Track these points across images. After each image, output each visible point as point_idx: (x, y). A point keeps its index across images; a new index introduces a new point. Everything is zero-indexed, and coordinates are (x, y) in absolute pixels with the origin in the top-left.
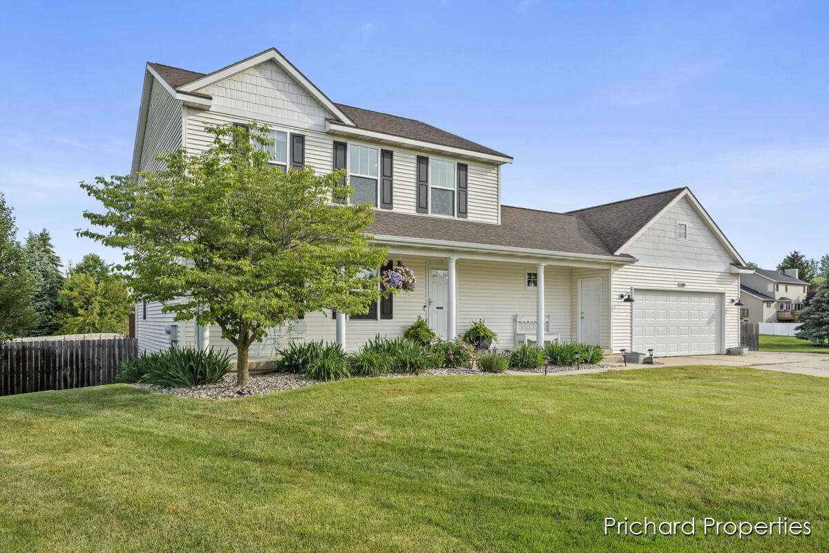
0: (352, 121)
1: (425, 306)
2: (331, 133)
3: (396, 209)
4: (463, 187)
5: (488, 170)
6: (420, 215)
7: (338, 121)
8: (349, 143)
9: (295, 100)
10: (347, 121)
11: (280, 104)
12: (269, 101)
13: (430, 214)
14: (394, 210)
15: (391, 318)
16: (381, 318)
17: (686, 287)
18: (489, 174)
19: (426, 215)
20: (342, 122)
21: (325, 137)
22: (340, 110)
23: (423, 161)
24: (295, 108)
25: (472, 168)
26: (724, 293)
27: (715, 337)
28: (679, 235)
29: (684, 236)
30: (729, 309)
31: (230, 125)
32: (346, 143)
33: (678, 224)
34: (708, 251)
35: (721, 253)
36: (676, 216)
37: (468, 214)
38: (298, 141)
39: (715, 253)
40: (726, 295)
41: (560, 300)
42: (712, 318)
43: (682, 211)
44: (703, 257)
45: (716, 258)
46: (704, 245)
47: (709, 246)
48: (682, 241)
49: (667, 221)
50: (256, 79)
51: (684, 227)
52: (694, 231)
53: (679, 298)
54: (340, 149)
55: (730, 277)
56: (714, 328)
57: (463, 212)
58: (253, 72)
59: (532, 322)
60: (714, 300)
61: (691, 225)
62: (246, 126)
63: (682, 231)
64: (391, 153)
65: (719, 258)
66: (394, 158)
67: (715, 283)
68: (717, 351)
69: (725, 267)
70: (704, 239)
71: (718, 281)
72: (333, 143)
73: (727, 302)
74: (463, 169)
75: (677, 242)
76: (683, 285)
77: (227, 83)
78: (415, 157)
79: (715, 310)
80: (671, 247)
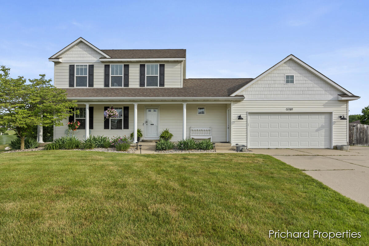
0: (109, 56)
1: (144, 124)
2: (103, 62)
3: (131, 86)
4: (162, 74)
5: (175, 65)
6: (142, 87)
7: (105, 58)
8: (111, 64)
9: (90, 53)
10: (108, 57)
11: (85, 55)
12: (82, 56)
13: (146, 87)
15: (128, 129)
16: (124, 129)
17: (293, 110)
18: (176, 66)
19: (144, 87)
20: (106, 57)
21: (102, 64)
22: (102, 52)
23: (142, 67)
24: (90, 56)
25: (166, 66)
26: (332, 113)
27: (325, 138)
28: (287, 82)
29: (292, 82)
30: (336, 122)
31: (69, 66)
32: (109, 65)
33: (286, 76)
34: (315, 89)
35: (328, 89)
36: (284, 72)
37: (165, 85)
38: (91, 67)
39: (322, 90)
40: (333, 113)
41: (219, 120)
42: (321, 127)
43: (290, 68)
44: (310, 92)
45: (324, 92)
46: (312, 85)
47: (316, 86)
48: (290, 85)
49: (277, 75)
50: (77, 49)
51: (292, 77)
52: (301, 78)
53: (290, 116)
54: (107, 67)
55: (337, 103)
56: (324, 133)
57: (162, 84)
58: (76, 47)
59: (200, 130)
60: (323, 117)
61: (299, 75)
62: (74, 65)
63: (290, 79)
64: (128, 65)
65: (326, 92)
66: (130, 67)
67: (323, 106)
68: (326, 147)
69: (332, 97)
70: (311, 82)
71: (325, 105)
72: (104, 65)
73: (335, 117)
74: (162, 66)
75: (285, 86)
76: (291, 109)
77: (68, 53)
78: (139, 65)
79: (324, 122)
80: (280, 89)
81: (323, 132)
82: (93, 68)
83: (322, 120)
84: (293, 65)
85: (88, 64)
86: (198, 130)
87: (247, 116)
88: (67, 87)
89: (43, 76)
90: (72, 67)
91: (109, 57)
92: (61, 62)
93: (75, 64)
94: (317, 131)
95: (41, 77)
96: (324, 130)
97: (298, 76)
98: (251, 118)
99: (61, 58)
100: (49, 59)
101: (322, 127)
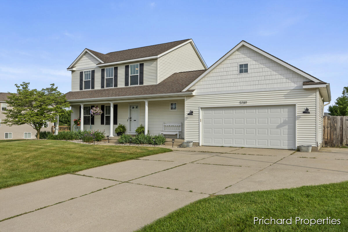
1: (128, 120)
2: (100, 67)
4: (142, 73)
5: (153, 63)
7: (101, 63)
9: (93, 60)
12: (87, 63)
14: (118, 87)
15: (117, 124)
17: (247, 103)
19: (128, 87)
21: (99, 69)
23: (127, 67)
24: (92, 63)
25: (145, 64)
26: (295, 105)
27: (288, 136)
28: (241, 71)
29: (246, 71)
30: (301, 117)
31: (79, 73)
32: (104, 69)
33: (240, 65)
34: (274, 77)
35: (291, 76)
36: (238, 60)
37: (144, 83)
38: (93, 72)
39: (282, 77)
40: (297, 106)
41: (181, 115)
42: (283, 123)
43: (244, 56)
44: (268, 82)
45: (285, 80)
46: (269, 73)
47: (275, 73)
48: (244, 75)
49: (229, 65)
50: (85, 58)
51: (246, 65)
52: (257, 66)
53: (245, 111)
54: (103, 71)
55: (304, 92)
56: (287, 130)
57: (141, 83)
58: (84, 56)
59: (171, 126)
60: (286, 110)
61: (254, 62)
62: (82, 72)
63: (243, 68)
64: (117, 68)
65: (287, 80)
66: (118, 69)
67: (284, 98)
68: (290, 148)
69: (296, 85)
70: (268, 69)
71: (287, 96)
72: (101, 70)
73: (299, 111)
74: (142, 65)
75: (239, 76)
76: (244, 102)
77: (79, 62)
78: (125, 66)
79: (287, 117)
80: (233, 80)
81: (285, 129)
82: (94, 72)
83: (284, 113)
84: (246, 51)
85: (91, 70)
86: (170, 126)
87: (199, 112)
88: (78, 90)
89: (53, 85)
90: (81, 73)
91: (103, 62)
92: (75, 70)
93: (84, 71)
94: (278, 127)
95: (52, 86)
96: (287, 127)
97: (252, 64)
98: (204, 114)
99: (75, 67)
100: (67, 69)
101: (285, 123)
